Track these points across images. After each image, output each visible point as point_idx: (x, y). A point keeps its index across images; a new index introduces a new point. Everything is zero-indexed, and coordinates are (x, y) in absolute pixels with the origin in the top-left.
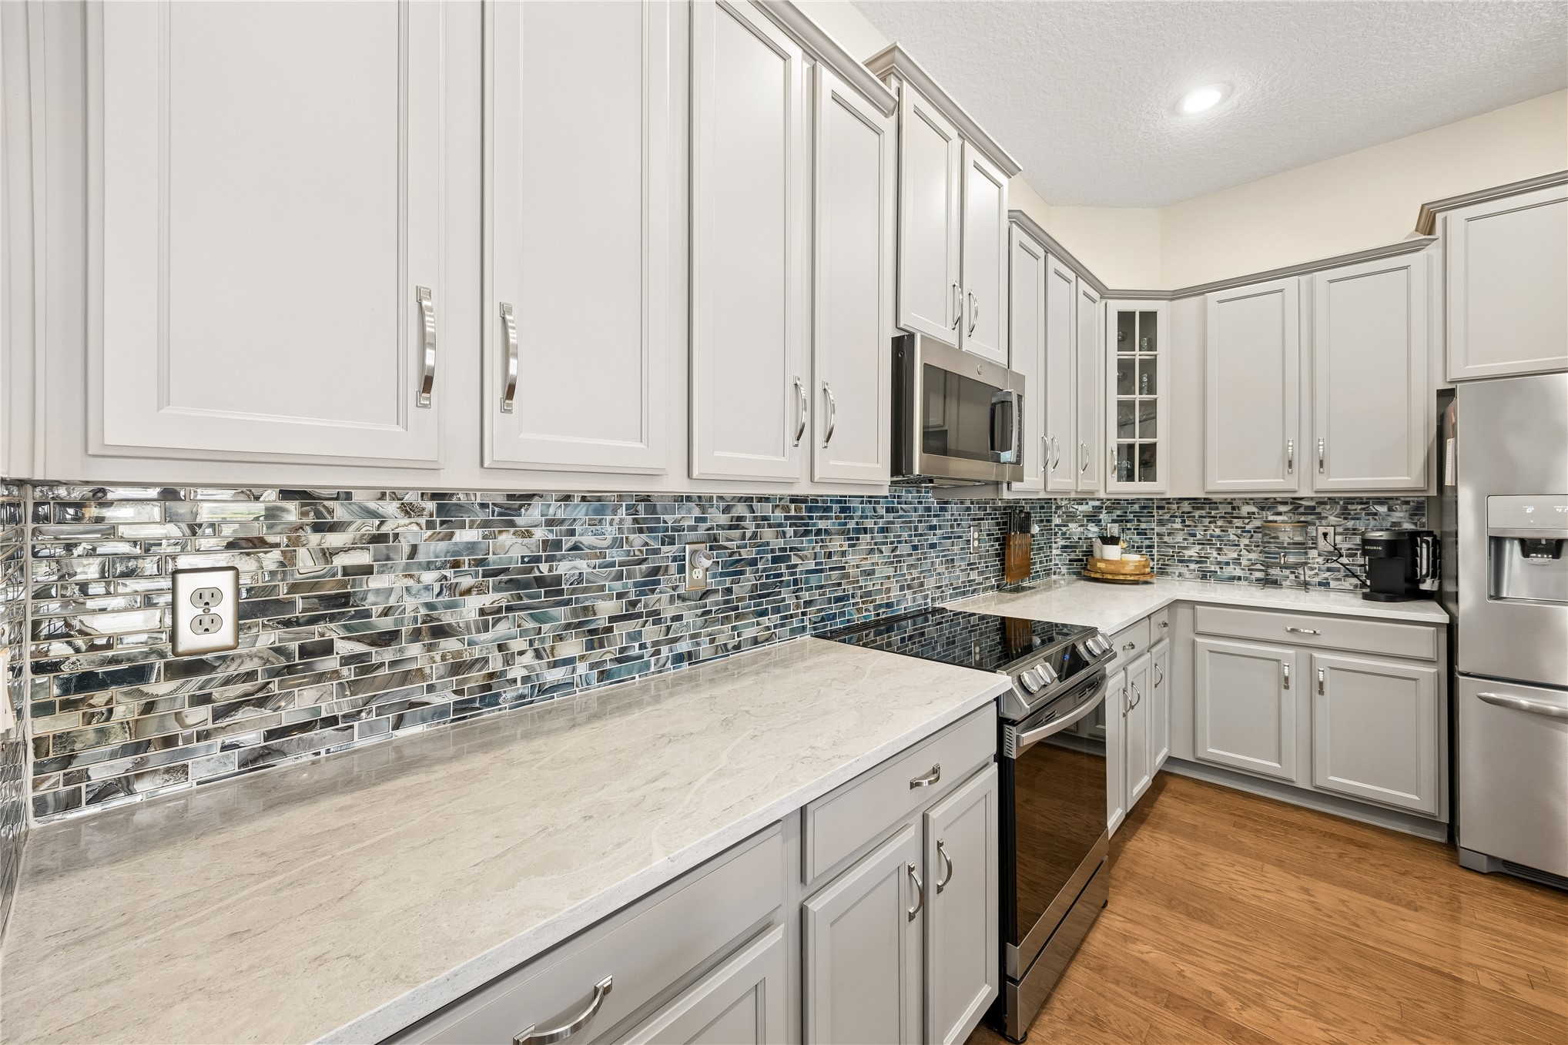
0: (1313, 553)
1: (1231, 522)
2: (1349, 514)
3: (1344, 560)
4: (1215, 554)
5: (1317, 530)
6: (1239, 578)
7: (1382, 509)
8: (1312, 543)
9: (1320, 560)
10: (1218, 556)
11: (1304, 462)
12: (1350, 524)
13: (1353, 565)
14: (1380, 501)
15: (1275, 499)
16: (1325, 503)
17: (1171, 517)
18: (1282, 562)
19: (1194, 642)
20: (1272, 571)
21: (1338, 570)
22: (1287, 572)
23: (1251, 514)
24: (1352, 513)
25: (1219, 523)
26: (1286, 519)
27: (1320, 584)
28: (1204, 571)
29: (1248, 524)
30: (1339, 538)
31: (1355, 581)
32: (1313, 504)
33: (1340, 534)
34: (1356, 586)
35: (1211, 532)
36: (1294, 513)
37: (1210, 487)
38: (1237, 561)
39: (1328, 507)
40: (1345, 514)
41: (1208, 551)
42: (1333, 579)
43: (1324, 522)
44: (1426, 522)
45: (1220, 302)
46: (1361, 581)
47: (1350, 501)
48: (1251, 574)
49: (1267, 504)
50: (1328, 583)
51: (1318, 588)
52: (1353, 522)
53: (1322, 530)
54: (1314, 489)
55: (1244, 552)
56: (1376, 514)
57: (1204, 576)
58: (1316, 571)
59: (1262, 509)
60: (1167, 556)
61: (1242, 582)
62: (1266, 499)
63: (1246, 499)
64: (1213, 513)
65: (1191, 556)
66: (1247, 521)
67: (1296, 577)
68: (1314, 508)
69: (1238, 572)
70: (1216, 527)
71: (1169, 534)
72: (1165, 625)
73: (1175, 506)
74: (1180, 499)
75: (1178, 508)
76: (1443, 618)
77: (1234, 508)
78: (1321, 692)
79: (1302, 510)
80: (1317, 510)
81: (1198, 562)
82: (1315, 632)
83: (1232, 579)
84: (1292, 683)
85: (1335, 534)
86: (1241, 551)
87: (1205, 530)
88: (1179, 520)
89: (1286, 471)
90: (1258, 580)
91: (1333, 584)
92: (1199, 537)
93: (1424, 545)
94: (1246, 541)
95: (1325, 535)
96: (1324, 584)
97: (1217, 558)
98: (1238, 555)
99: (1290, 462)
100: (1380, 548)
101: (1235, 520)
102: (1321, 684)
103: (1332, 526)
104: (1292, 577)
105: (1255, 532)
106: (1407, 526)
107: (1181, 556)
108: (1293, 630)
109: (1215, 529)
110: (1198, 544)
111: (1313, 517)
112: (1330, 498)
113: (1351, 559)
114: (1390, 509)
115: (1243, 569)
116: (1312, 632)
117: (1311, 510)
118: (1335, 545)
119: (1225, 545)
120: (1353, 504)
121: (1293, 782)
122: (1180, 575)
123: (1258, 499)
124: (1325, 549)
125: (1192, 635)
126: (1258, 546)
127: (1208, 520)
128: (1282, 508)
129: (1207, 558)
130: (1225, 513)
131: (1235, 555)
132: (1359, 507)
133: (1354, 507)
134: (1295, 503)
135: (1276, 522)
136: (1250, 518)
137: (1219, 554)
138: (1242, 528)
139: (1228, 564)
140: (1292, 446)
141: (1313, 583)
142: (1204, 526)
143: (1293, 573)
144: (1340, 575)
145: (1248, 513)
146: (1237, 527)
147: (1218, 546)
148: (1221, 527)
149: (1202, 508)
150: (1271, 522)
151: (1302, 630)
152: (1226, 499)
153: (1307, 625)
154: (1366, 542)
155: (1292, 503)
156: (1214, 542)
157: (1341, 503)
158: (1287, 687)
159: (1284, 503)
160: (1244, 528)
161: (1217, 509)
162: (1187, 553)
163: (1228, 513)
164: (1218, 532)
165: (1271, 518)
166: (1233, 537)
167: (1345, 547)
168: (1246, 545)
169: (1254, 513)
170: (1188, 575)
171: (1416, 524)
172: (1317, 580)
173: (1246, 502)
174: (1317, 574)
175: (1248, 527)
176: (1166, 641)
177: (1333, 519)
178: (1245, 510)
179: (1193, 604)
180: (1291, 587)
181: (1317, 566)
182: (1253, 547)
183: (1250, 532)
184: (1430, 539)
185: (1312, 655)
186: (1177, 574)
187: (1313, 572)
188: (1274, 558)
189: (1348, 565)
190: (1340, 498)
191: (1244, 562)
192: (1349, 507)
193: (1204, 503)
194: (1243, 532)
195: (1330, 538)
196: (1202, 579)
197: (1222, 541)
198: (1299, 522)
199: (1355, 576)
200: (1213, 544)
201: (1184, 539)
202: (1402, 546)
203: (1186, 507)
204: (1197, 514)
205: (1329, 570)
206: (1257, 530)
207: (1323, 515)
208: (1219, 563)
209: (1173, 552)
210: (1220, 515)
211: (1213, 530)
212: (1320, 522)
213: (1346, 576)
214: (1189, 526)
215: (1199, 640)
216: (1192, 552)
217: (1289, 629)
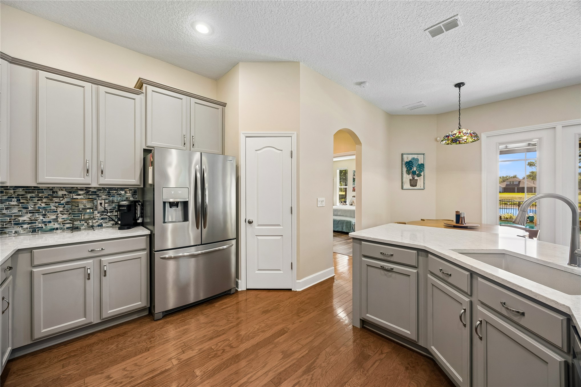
0: (96, 212)
1: (52, 200)
2: (111, 195)
3: (109, 214)
4: (41, 218)
5: (97, 202)
6: (57, 229)
7: (123, 192)
8: (95, 208)
9: (99, 215)
10: (44, 219)
11: (94, 171)
12: (111, 199)
13: (112, 216)
14: (122, 189)
15: (77, 188)
16: (101, 190)
17: (8, 198)
18: (83, 218)
19: (31, 273)
20: (75, 223)
21: (106, 218)
22: (83, 222)
23: (63, 196)
24: (112, 194)
25: (44, 201)
26: (83, 197)
27: (98, 226)
28: (34, 228)
29: (62, 200)
30: (106, 205)
31: (112, 222)
32: (95, 190)
33: (107, 203)
34: (113, 224)
35: (39, 205)
36: (86, 195)
37: (40, 180)
38: (56, 220)
39: (102, 192)
40: (109, 194)
41: (37, 217)
42: (104, 223)
43: (100, 198)
44: (138, 197)
45: (47, 78)
46: (115, 222)
47: (111, 189)
48: (64, 226)
49: (72, 190)
50: (102, 225)
51: (98, 228)
52: (112, 198)
53: (99, 202)
54: (99, 184)
55: (60, 215)
56: (120, 194)
57: (34, 231)
58: (97, 220)
59: (70, 192)
60: (5, 222)
61: (59, 231)
62: (72, 188)
63: (61, 188)
64: (40, 195)
65: (24, 221)
66: (61, 199)
67: (87, 224)
68: (95, 192)
69: (56, 226)
70: (42, 203)
71: (7, 209)
72: (10, 268)
73: (12, 191)
74: (16, 187)
75: (14, 192)
76: (148, 232)
77: (53, 192)
78: (105, 275)
79: (90, 193)
80: (97, 193)
81: (29, 223)
82: (102, 249)
83: (52, 230)
84: (91, 277)
85: (105, 203)
86: (58, 214)
87: (35, 205)
88: (16, 200)
89: (86, 175)
90: (68, 228)
91: (104, 225)
92: (30, 209)
93: (139, 206)
94: (61, 209)
95: (101, 204)
96: (100, 226)
97: (43, 220)
98: (56, 217)
99: (88, 170)
100: (125, 208)
101: (55, 199)
102: (105, 271)
103: (103, 200)
104: (86, 224)
105: (66, 204)
106: (132, 199)
107: (16, 221)
108: (92, 251)
109: (42, 204)
110: (30, 213)
111: (95, 196)
112: (103, 188)
113: (111, 213)
114: (126, 193)
115: (59, 224)
116: (101, 249)
117: (94, 193)
118: (105, 208)
119: (48, 212)
120: (112, 190)
121: (92, 323)
122: (16, 232)
123: (68, 188)
124: (101, 210)
125: (30, 269)
126: (68, 211)
127: (37, 199)
128: (81, 192)
129: (36, 220)
130: (48, 195)
131: (54, 217)
132: (115, 192)
133: (112, 192)
134: (87, 190)
135: (77, 199)
136: (63, 197)
137: (44, 217)
138: (58, 202)
139: (50, 222)
140: (89, 163)
141: (95, 226)
142: (34, 203)
143: (86, 222)
144: (107, 221)
145: (62, 195)
146: (55, 202)
147: (44, 213)
148: (45, 202)
149: (33, 193)
150: (75, 199)
151: (96, 250)
152: (49, 188)
153: (97, 247)
154: (120, 206)
155: (85, 190)
156: (41, 211)
157: (107, 190)
158: (89, 279)
159: (82, 190)
160: (60, 202)
161: (43, 192)
162: (21, 219)
163: (50, 195)
164: (43, 205)
165: (75, 197)
166: (52, 208)
167: (108, 208)
168: (61, 211)
169: (65, 195)
170: (22, 232)
171: (134, 198)
172: (97, 224)
173: (61, 189)
174: (97, 221)
175: (62, 202)
176: (11, 277)
177: (104, 197)
178: (60, 193)
179: (30, 250)
180: (85, 229)
181: (97, 218)
182: (65, 212)
183: (64, 204)
184: (140, 203)
185: (101, 260)
186: (13, 232)
187: (95, 221)
188: (78, 216)
189: (110, 216)
190: (107, 188)
191: (60, 220)
192: (111, 191)
193: (34, 190)
194: (59, 204)
195: (103, 205)
196: (32, 232)
197: (46, 210)
198: (89, 199)
199: (113, 220)
200: (41, 212)
201: (19, 211)
202: (131, 207)
203: (20, 192)
204: (29, 196)
205: (102, 219)
206: (67, 203)
207: (100, 195)
208: (44, 222)
209: (10, 219)
210: (45, 196)
211: (40, 205)
212: (99, 198)
213: (109, 221)
214: (23, 203)
215: (35, 270)
216: (26, 218)
217: (90, 250)
